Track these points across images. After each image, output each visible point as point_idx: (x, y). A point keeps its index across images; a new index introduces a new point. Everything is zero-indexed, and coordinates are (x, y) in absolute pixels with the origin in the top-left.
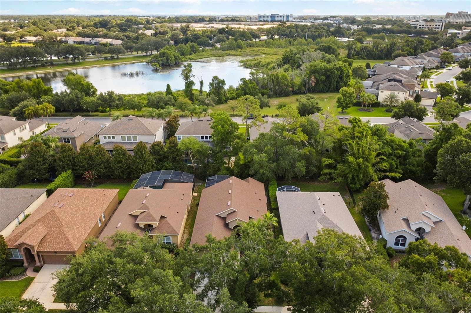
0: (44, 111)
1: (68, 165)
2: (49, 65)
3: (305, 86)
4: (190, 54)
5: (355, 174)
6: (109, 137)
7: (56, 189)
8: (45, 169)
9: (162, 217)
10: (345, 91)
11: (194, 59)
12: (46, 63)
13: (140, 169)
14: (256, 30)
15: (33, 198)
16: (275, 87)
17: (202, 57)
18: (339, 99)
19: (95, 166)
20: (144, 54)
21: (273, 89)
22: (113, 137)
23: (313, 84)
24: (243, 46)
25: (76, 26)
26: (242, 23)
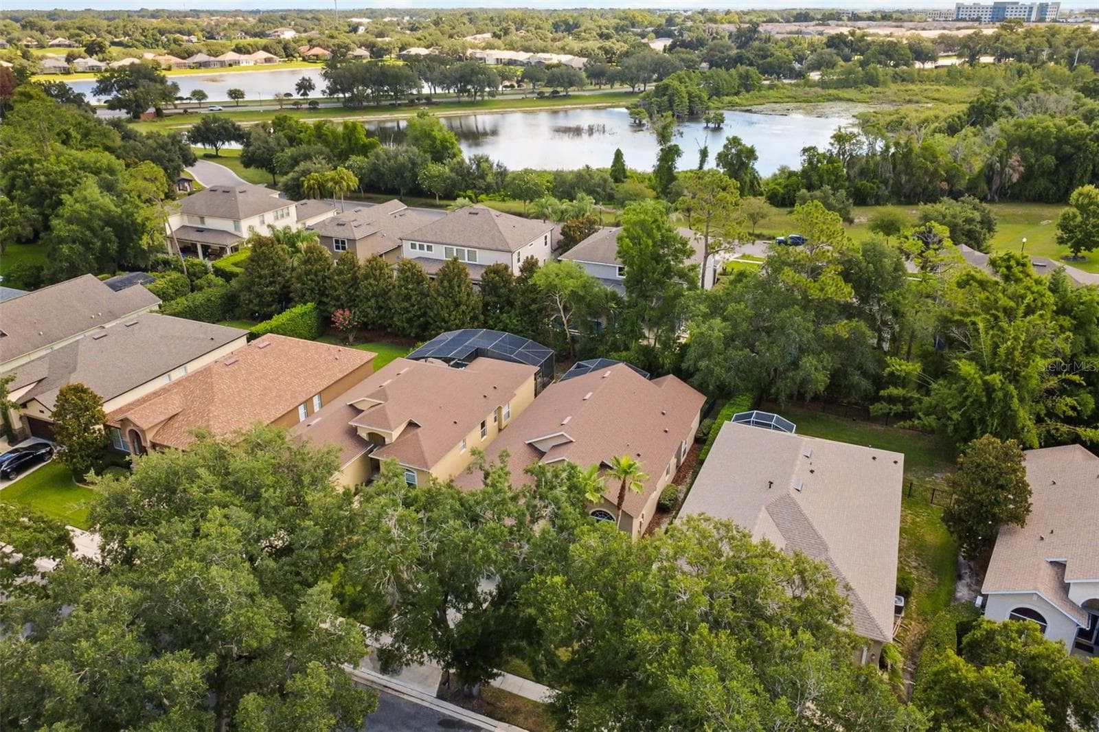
0: (336, 183)
1: (312, 290)
2: (423, 104)
3: (989, 180)
4: (737, 94)
5: (976, 416)
6: (421, 247)
7: (264, 334)
8: (271, 293)
9: (412, 425)
10: (1088, 196)
11: (740, 105)
12: (418, 99)
13: (444, 320)
14: (933, 41)
15: (212, 342)
16: (897, 175)
17: (762, 102)
18: (1064, 219)
19: (361, 301)
20: (627, 88)
21: (891, 182)
22: (429, 248)
23: (1015, 178)
24: (882, 79)
25: (513, 28)
26: (905, 24)
